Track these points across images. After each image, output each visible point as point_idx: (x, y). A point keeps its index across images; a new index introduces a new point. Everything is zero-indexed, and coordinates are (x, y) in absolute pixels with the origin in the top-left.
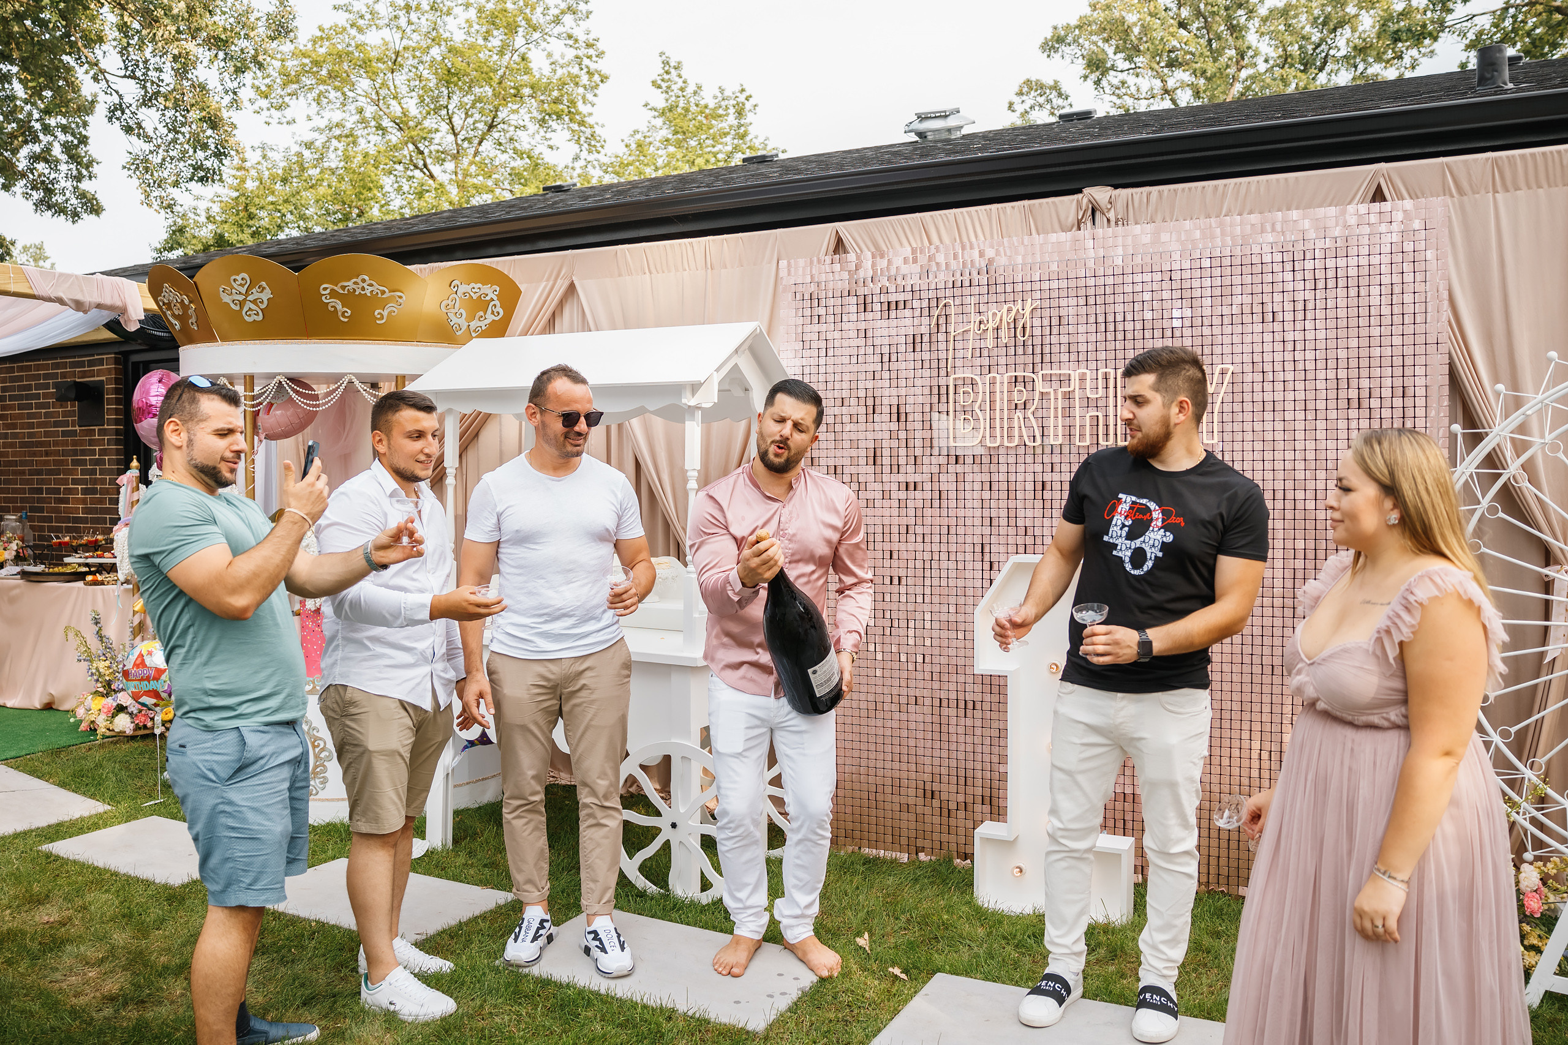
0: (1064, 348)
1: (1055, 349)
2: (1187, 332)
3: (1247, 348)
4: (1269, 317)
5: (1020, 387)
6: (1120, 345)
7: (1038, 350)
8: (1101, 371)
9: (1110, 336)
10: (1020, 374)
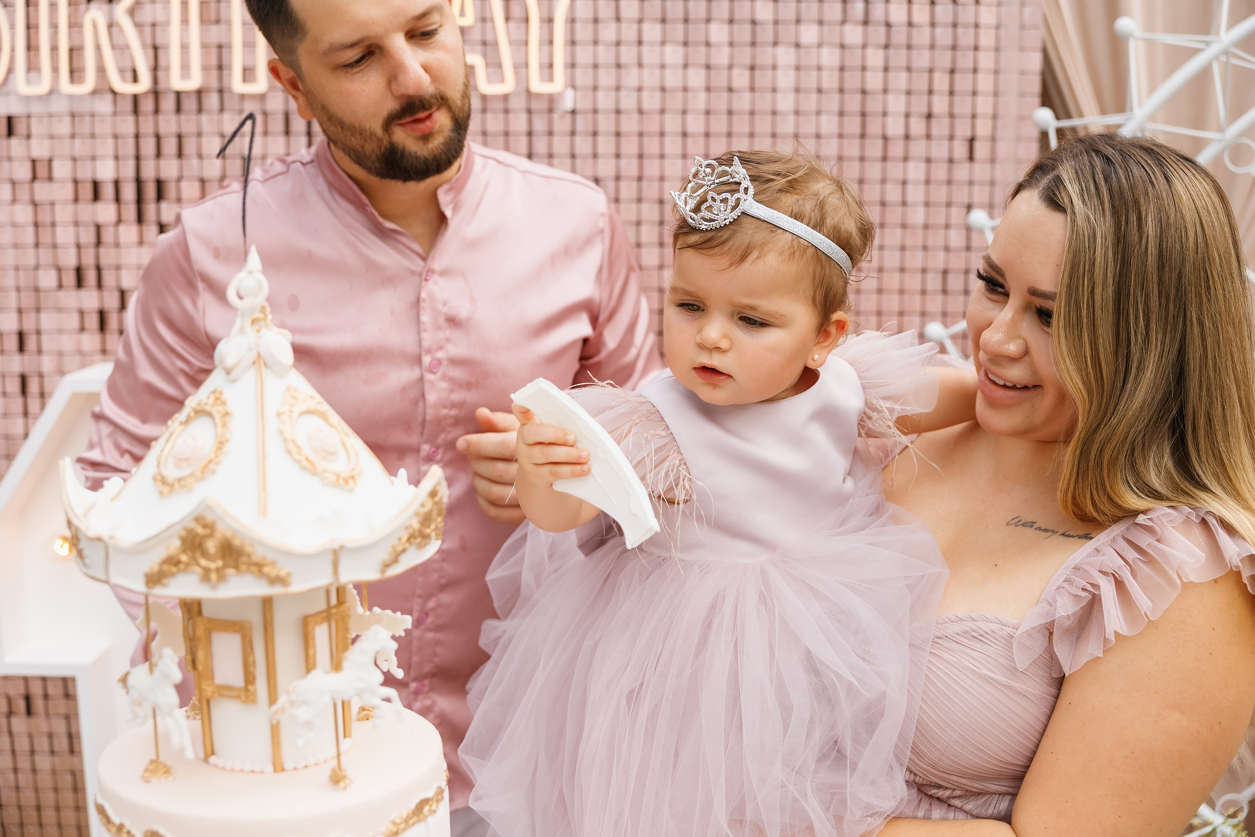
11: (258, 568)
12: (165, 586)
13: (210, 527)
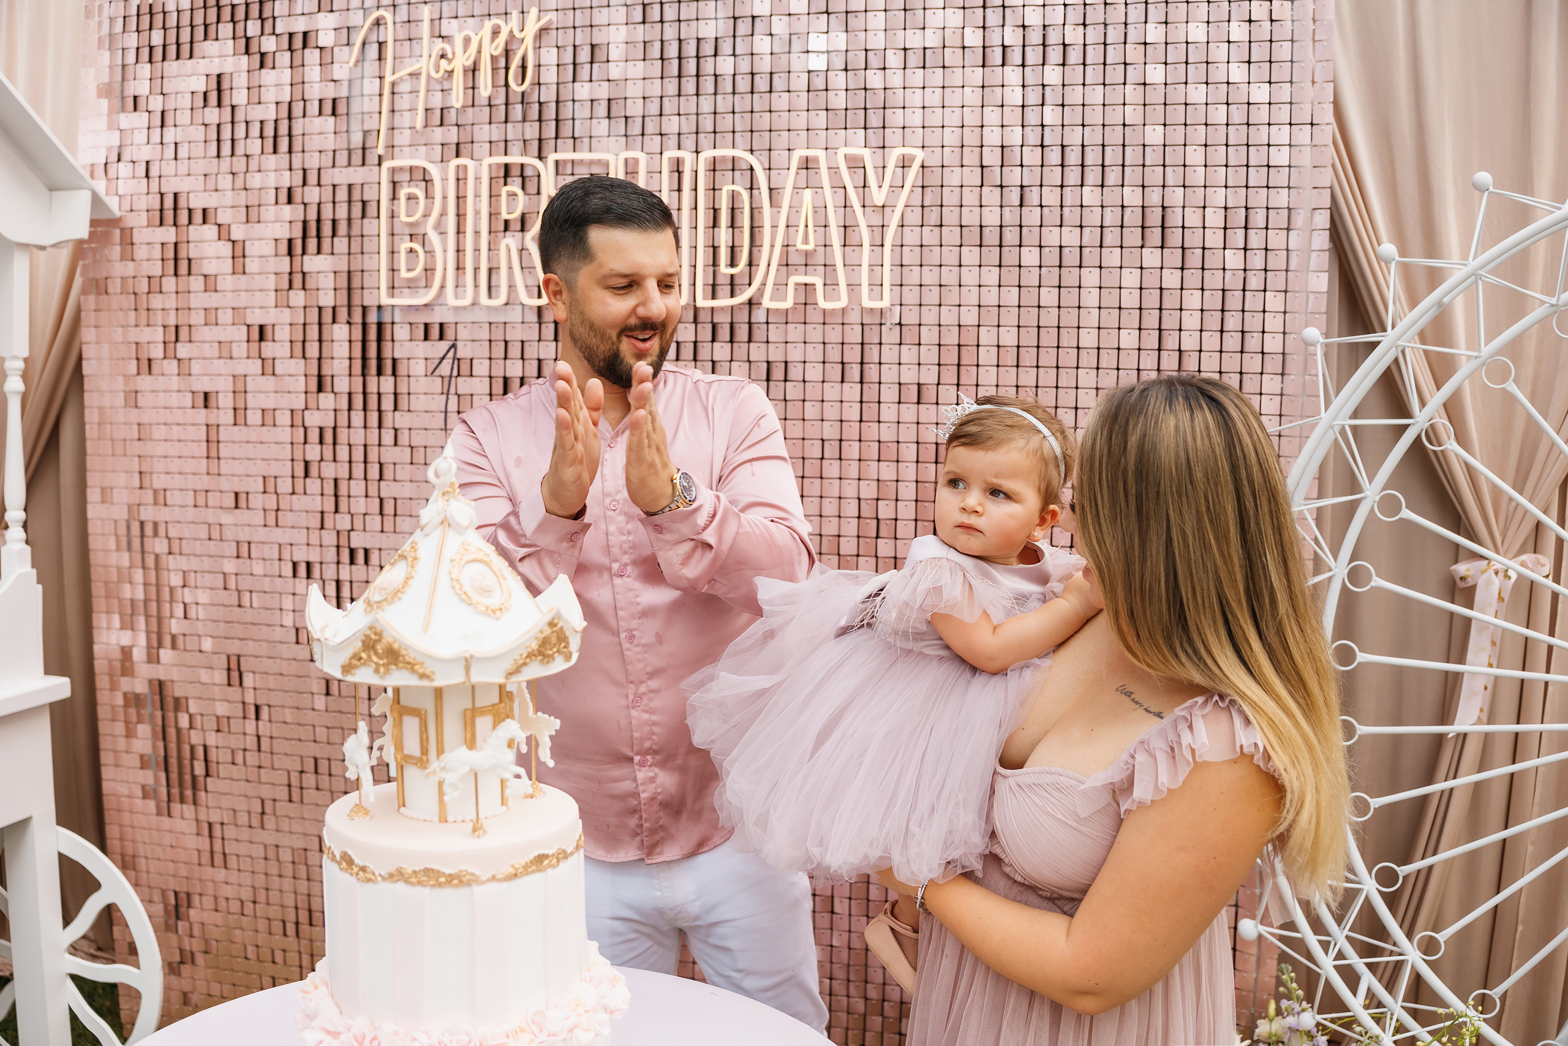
0: (601, 110)
1: (583, 111)
2: (839, 80)
3: (953, 118)
4: (996, 56)
5: (515, 186)
6: (706, 105)
7: (550, 112)
8: (671, 153)
9: (689, 86)
10: (514, 159)
11: (411, 666)
12: (353, 675)
13: (379, 635)
